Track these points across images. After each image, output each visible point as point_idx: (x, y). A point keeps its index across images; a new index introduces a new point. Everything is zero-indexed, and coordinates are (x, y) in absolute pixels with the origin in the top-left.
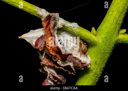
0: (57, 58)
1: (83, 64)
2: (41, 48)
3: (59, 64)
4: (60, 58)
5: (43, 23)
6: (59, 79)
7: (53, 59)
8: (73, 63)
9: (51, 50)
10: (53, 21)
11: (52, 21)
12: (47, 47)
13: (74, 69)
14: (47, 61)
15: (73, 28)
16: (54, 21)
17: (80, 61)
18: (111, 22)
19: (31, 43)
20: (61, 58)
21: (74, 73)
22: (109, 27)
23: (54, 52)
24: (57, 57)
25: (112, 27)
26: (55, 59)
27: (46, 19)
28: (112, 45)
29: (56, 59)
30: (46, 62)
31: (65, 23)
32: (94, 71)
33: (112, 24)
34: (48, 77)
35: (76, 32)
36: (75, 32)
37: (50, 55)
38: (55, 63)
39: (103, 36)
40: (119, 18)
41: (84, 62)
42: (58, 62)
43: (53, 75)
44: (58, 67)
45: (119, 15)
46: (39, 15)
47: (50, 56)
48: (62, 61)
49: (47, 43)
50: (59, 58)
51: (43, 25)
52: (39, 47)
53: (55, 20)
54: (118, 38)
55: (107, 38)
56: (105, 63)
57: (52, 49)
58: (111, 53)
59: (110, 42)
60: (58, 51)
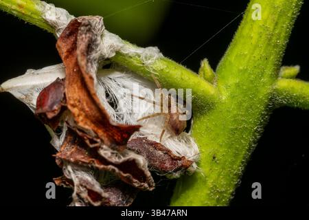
0: (99, 140)
1: (176, 160)
2: (53, 111)
3: (106, 157)
4: (106, 139)
5: (59, 43)
6: (106, 199)
7: (88, 142)
8: (148, 157)
9: (81, 118)
10: (86, 34)
11: (81, 35)
12: (69, 107)
13: (149, 174)
14: (73, 150)
15: (146, 58)
16: (88, 35)
17: (168, 152)
18: (254, 41)
19: (26, 102)
20: (109, 139)
21: (150, 186)
22: (248, 56)
23: (89, 123)
24: (98, 137)
25: (257, 54)
26: (92, 142)
27: (68, 32)
28: (258, 108)
29: (96, 142)
30: (69, 153)
31: (121, 45)
32: (210, 183)
33: (256, 46)
34: (74, 195)
35: (154, 70)
36: (152, 71)
37: (78, 132)
38: (94, 153)
39: (232, 81)
40: (275, 29)
41: (178, 155)
42: (102, 152)
43: (88, 187)
44: (102, 166)
45: (276, 19)
46: (46, 22)
47: (80, 134)
48: (113, 149)
49: (69, 98)
50: (103, 138)
51: (58, 49)
52: (46, 108)
53: (89, 30)
54: (276, 86)
55: (243, 85)
56: (242, 162)
57: (84, 114)
58: (256, 131)
59: (252, 99)
60: (100, 118)
